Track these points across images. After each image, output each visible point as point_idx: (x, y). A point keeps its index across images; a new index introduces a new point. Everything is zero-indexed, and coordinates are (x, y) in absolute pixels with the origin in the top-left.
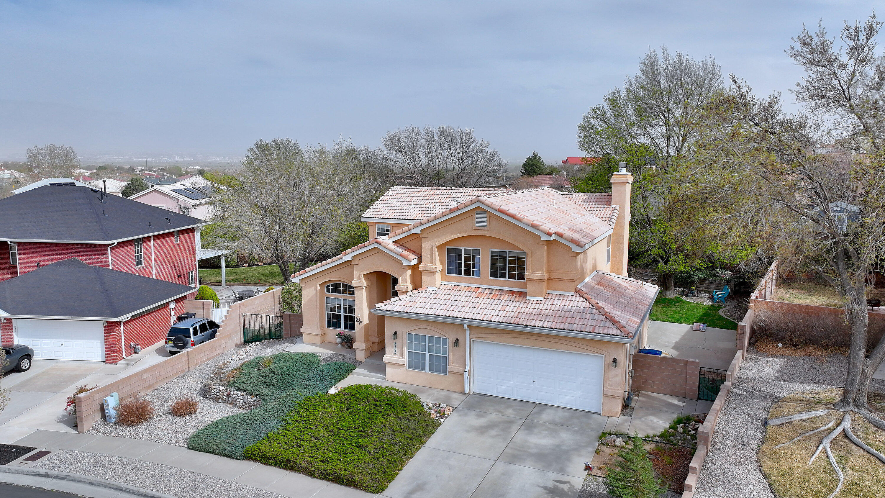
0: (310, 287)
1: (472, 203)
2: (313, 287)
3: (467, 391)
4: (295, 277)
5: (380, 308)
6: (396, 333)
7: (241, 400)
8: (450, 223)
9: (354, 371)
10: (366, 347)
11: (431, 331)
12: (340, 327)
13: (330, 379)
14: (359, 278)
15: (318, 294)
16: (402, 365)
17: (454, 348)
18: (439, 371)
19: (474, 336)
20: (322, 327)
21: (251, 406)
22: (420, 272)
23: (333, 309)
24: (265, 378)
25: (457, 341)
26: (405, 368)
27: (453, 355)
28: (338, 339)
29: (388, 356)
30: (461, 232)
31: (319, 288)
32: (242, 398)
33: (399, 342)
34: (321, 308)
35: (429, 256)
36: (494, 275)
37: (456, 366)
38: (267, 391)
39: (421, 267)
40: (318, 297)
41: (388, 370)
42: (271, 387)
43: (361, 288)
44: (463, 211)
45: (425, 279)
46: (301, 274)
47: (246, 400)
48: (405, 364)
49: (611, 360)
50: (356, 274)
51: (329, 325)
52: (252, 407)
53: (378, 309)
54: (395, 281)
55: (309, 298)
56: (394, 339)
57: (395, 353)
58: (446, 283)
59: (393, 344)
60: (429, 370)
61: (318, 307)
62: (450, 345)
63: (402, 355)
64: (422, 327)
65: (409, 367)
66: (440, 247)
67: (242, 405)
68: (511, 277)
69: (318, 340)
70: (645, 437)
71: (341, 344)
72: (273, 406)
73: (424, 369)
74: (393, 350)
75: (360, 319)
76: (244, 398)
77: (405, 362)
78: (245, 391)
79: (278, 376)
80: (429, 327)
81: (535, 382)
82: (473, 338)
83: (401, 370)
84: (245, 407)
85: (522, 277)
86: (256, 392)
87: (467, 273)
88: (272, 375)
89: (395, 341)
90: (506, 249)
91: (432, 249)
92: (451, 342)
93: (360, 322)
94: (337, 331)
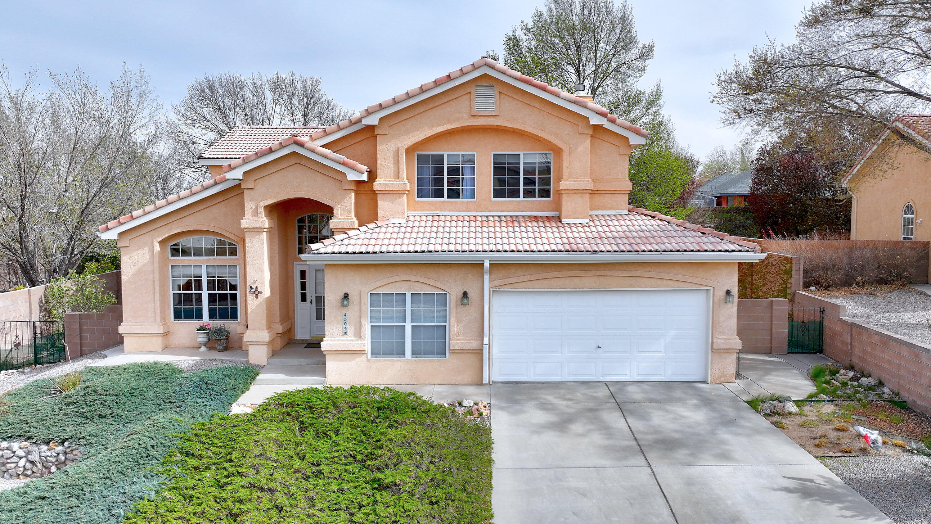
0: (140, 248)
1: (474, 67)
2: (146, 248)
3: (486, 380)
4: (107, 229)
5: (320, 251)
6: (346, 296)
7: (21, 458)
8: (431, 106)
9: (258, 378)
10: (270, 337)
11: (417, 284)
12: (199, 316)
13: (226, 390)
14: (256, 213)
15: (157, 258)
16: (361, 352)
17: (461, 309)
18: (431, 353)
19: (497, 283)
20: (164, 319)
21: (49, 468)
22: (374, 194)
23: (188, 286)
24: (75, 406)
25: (465, 295)
26: (364, 356)
27: (459, 321)
28: (202, 336)
29: (331, 340)
30: (449, 122)
31: (157, 247)
32: (23, 454)
33: (352, 312)
34: (163, 285)
35: (392, 166)
36: (498, 193)
37: (463, 340)
38: (90, 428)
39: (377, 185)
40: (156, 265)
41: (331, 365)
42: (97, 419)
43: (259, 230)
44: (457, 83)
45: (383, 205)
46: (122, 221)
47: (34, 457)
48: (366, 349)
49: (723, 293)
50: (249, 206)
51: (178, 315)
52: (53, 469)
53: (316, 252)
54: (329, 211)
55: (136, 268)
56: (343, 305)
57: (346, 333)
58: (417, 213)
59: (341, 318)
60: (412, 354)
61: (157, 283)
62: (453, 305)
63: (359, 334)
64: (398, 278)
65: (373, 354)
66: (409, 151)
67: (25, 469)
68: (529, 193)
69: (158, 343)
70: (807, 398)
71: (205, 344)
72: (123, 451)
73: (402, 353)
74: (340, 328)
75: (257, 288)
76: (28, 453)
77: (366, 345)
78: (30, 438)
79: (109, 398)
80: (413, 278)
81: (599, 347)
82: (495, 287)
83: (360, 361)
84: (33, 472)
85: (545, 193)
86: (61, 434)
87: (454, 194)
88: (95, 397)
89: (344, 310)
90: (519, 150)
91: (397, 153)
92: (453, 298)
93: (257, 293)
94: (195, 323)
